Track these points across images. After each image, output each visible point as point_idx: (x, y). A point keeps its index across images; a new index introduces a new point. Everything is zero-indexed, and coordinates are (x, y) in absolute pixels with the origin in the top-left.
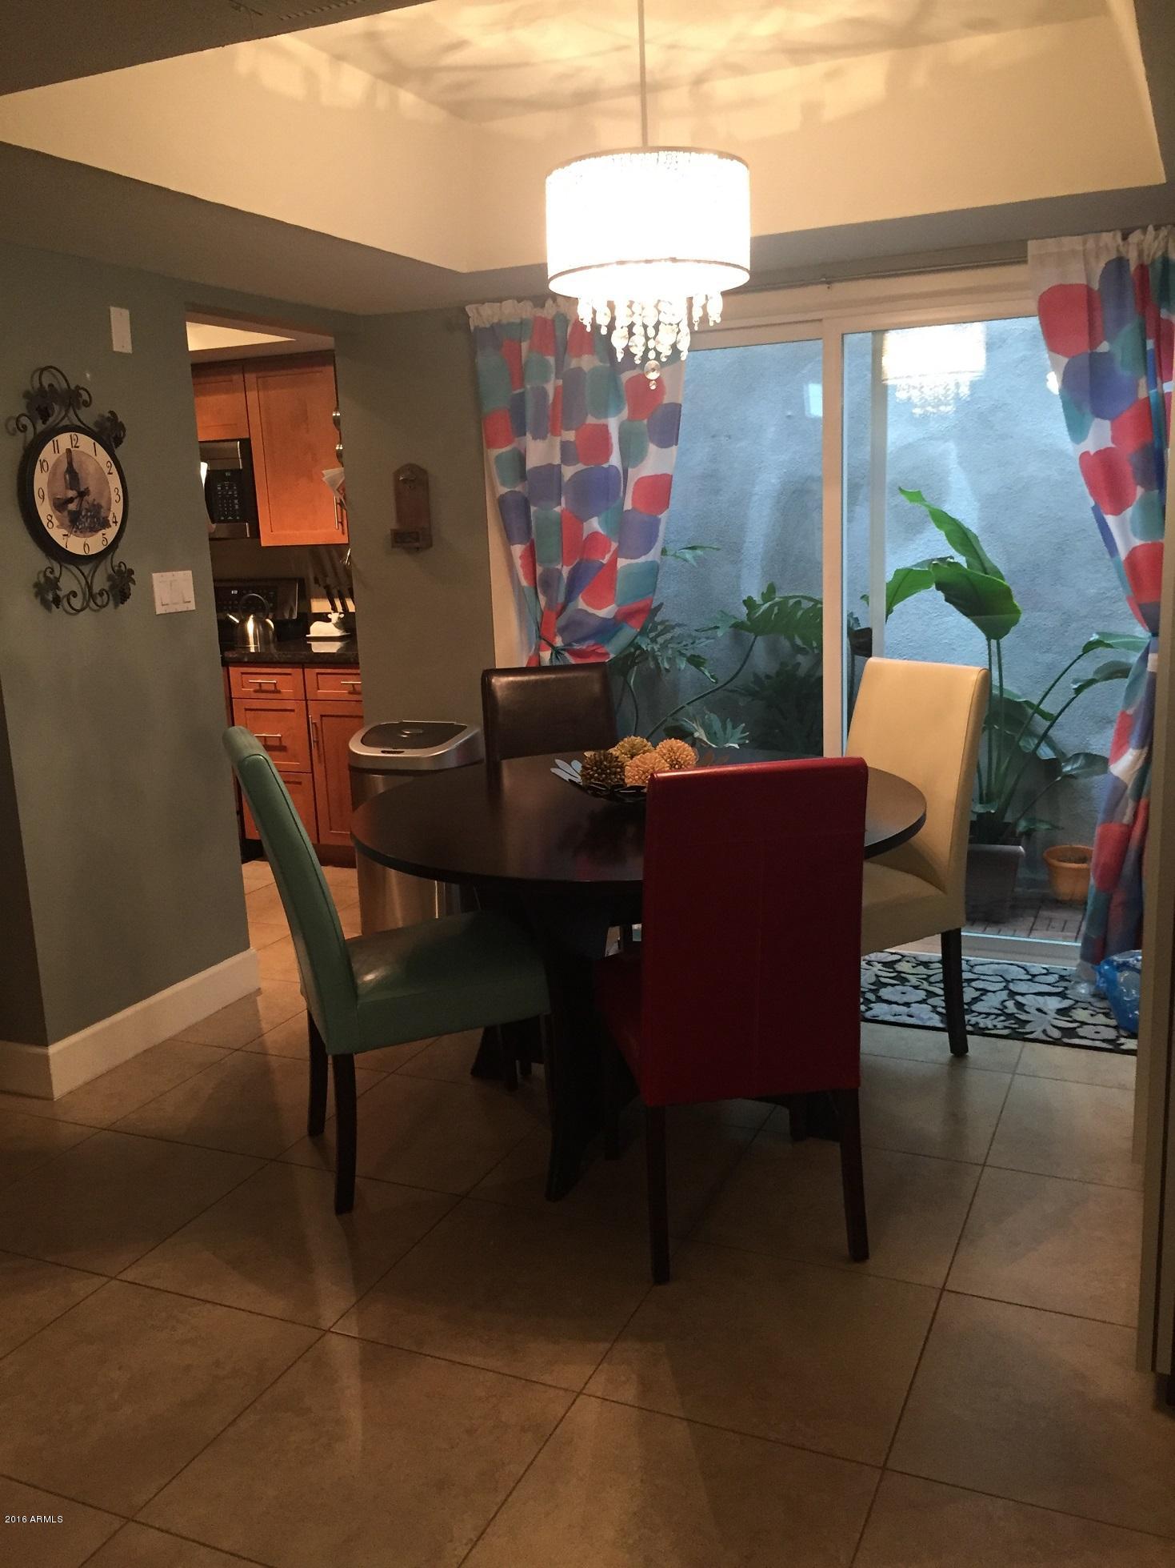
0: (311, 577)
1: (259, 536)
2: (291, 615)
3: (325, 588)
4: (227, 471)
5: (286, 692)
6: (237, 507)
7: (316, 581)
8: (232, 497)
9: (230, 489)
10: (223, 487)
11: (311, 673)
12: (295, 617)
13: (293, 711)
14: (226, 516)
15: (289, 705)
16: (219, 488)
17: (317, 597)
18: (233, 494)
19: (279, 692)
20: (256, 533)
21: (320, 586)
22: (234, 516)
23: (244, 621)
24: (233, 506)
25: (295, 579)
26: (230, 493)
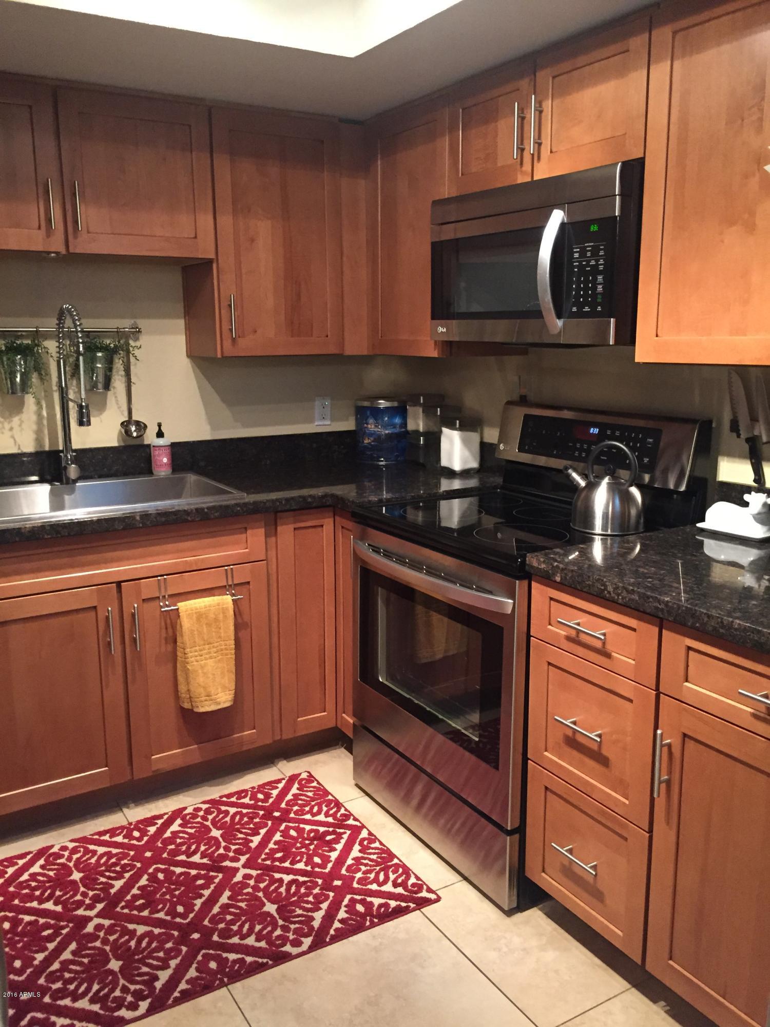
0: (727, 417)
1: (633, 342)
2: (678, 483)
3: (748, 440)
4: (593, 222)
5: (624, 659)
6: (600, 288)
7: (735, 427)
8: (595, 271)
9: (592, 256)
10: (583, 253)
11: (675, 643)
12: (683, 488)
13: (631, 701)
14: (580, 306)
15: (626, 687)
16: (576, 255)
17: (731, 454)
18: (597, 265)
19: (608, 656)
20: (628, 336)
21: (739, 436)
22: (593, 305)
23: (592, 486)
24: (594, 288)
25: (693, 421)
26: (593, 263)
